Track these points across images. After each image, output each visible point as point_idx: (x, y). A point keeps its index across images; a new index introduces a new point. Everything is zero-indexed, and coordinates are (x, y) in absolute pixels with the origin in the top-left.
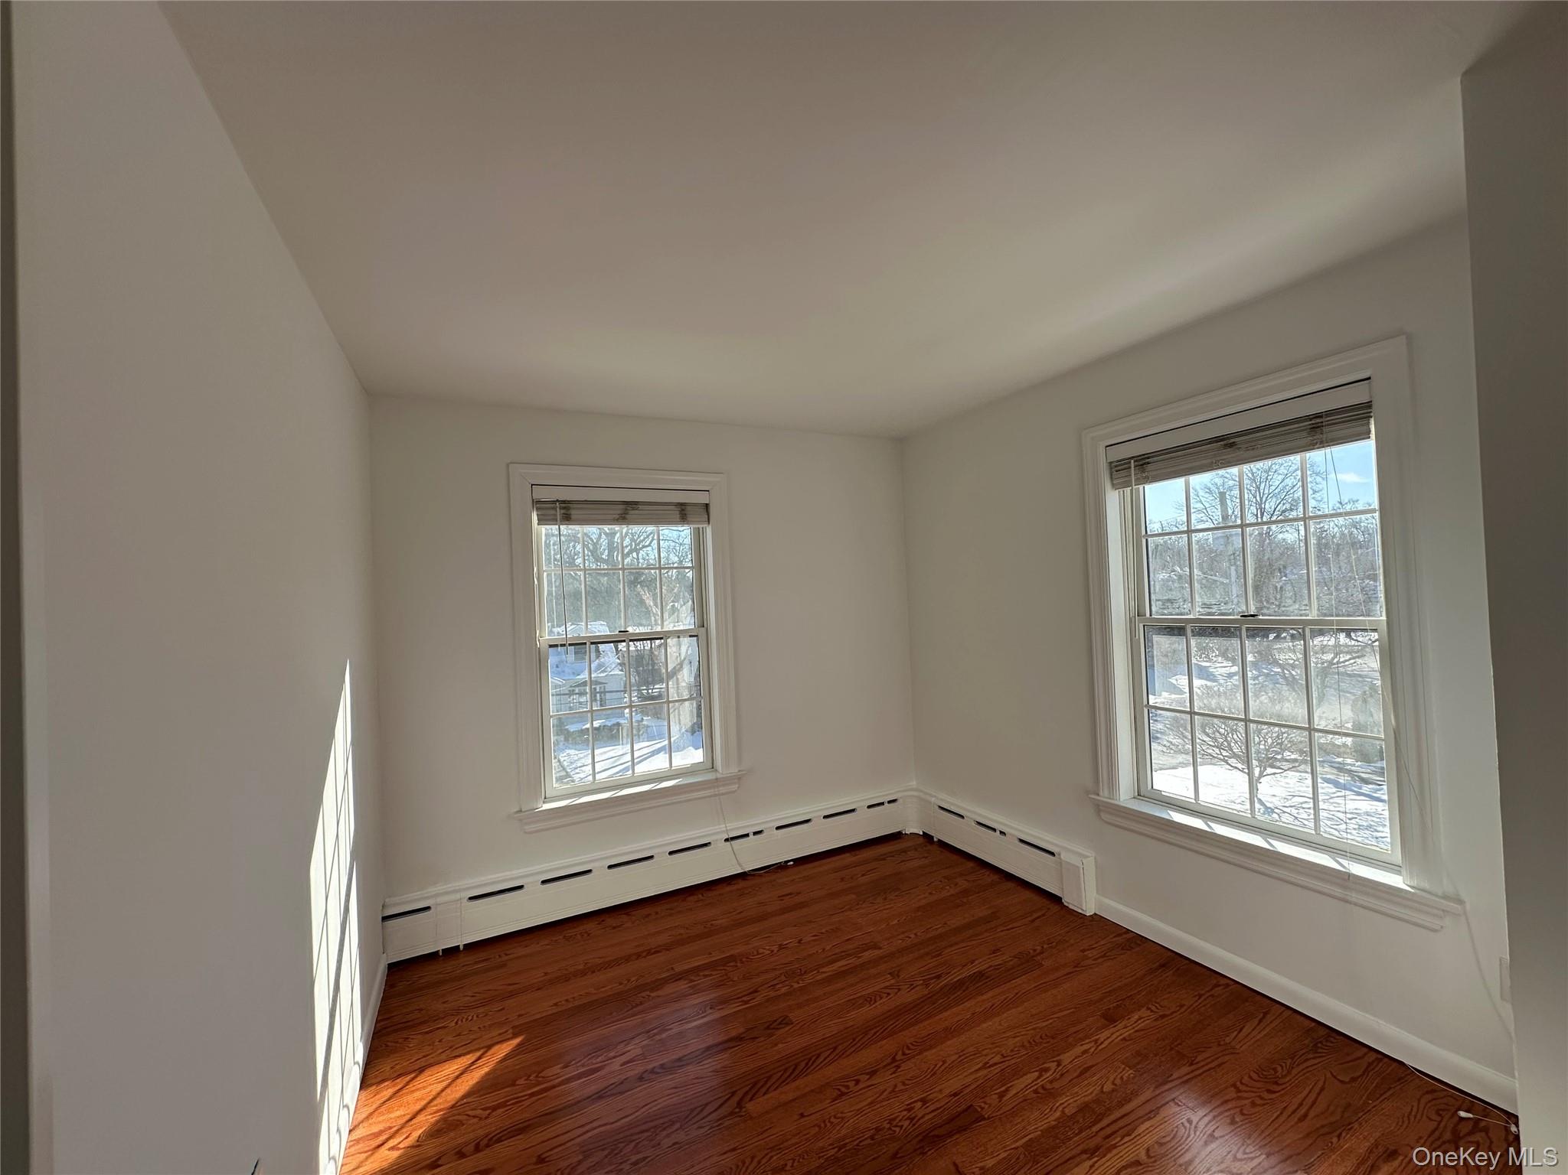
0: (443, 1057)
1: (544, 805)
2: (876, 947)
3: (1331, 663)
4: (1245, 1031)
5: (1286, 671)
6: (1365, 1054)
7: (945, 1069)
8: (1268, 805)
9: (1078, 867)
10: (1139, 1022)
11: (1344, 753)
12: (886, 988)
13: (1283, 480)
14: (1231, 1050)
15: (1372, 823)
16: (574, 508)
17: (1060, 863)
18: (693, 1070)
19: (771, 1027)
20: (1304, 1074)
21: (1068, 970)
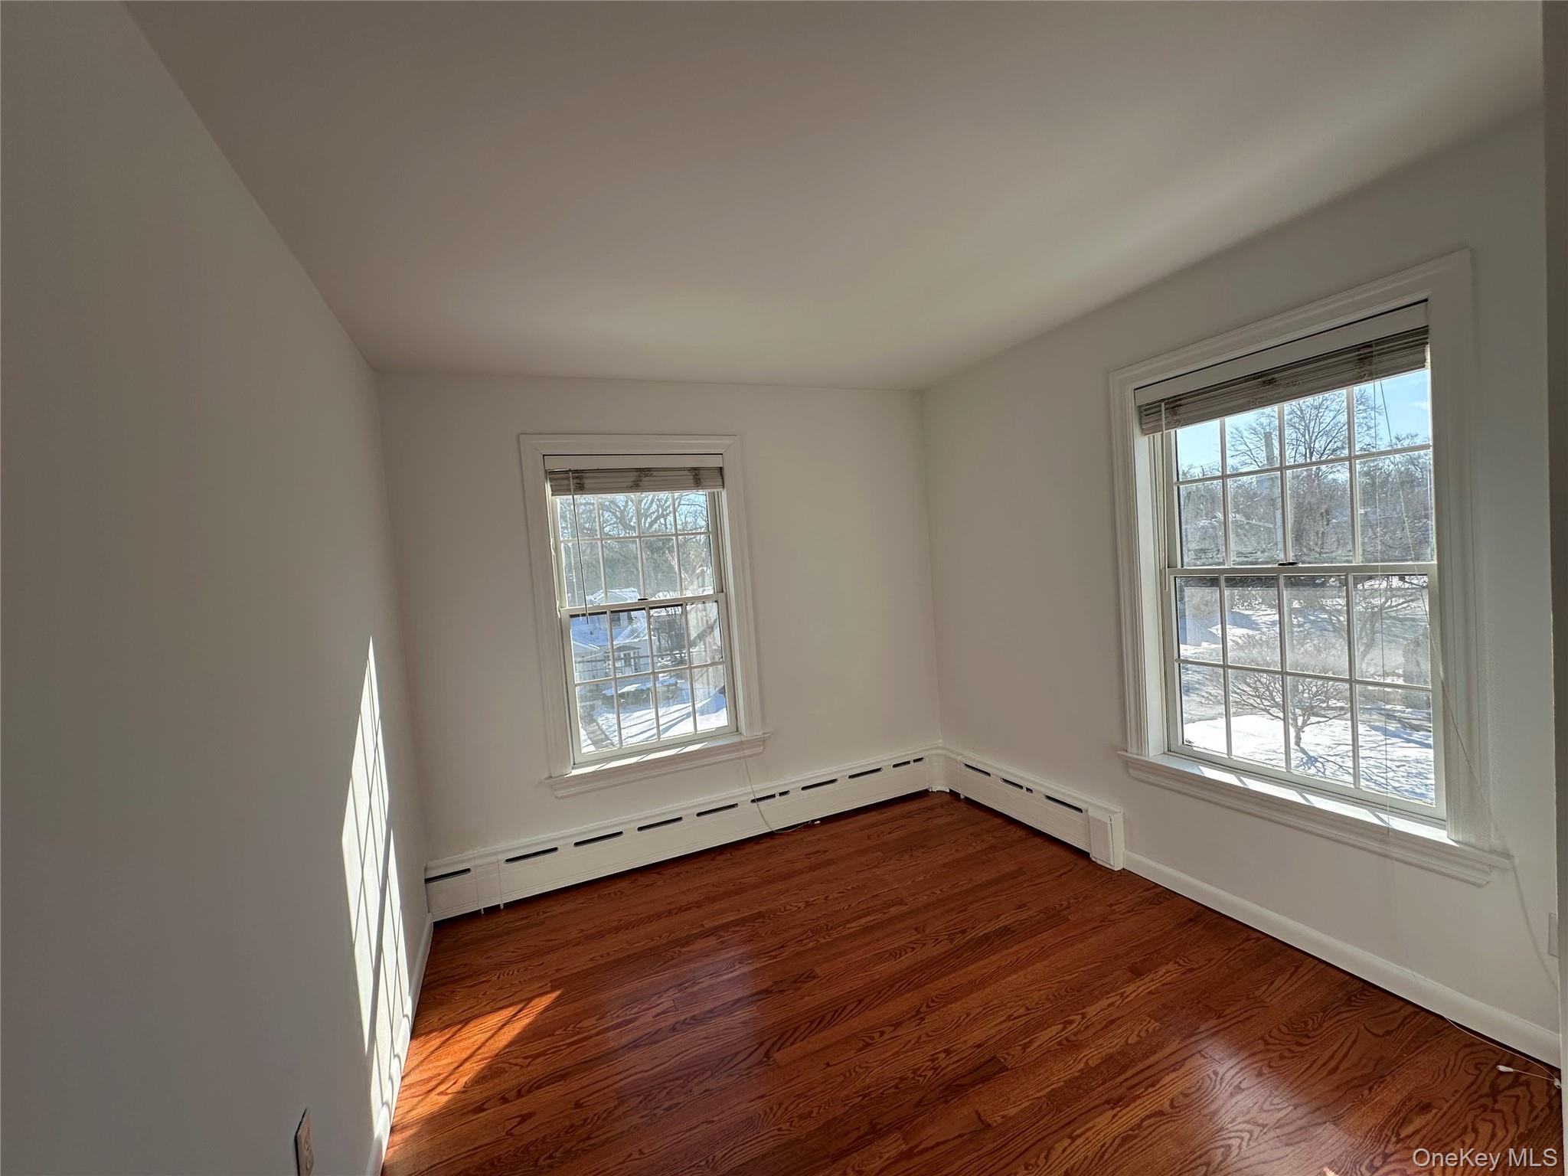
0: (488, 1008)
1: (573, 771)
2: (901, 902)
3: (1382, 608)
4: (1277, 984)
5: (1333, 618)
6: (1402, 1007)
7: (970, 1020)
8: (1312, 754)
9: (1106, 824)
10: (1167, 975)
11: (1394, 700)
12: (911, 942)
13: (1334, 417)
14: (1262, 1004)
15: (1423, 771)
16: (586, 478)
17: (1088, 820)
18: (722, 1023)
19: (799, 980)
20: (1336, 1028)
21: (1095, 924)
